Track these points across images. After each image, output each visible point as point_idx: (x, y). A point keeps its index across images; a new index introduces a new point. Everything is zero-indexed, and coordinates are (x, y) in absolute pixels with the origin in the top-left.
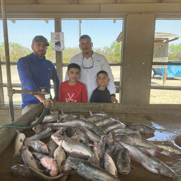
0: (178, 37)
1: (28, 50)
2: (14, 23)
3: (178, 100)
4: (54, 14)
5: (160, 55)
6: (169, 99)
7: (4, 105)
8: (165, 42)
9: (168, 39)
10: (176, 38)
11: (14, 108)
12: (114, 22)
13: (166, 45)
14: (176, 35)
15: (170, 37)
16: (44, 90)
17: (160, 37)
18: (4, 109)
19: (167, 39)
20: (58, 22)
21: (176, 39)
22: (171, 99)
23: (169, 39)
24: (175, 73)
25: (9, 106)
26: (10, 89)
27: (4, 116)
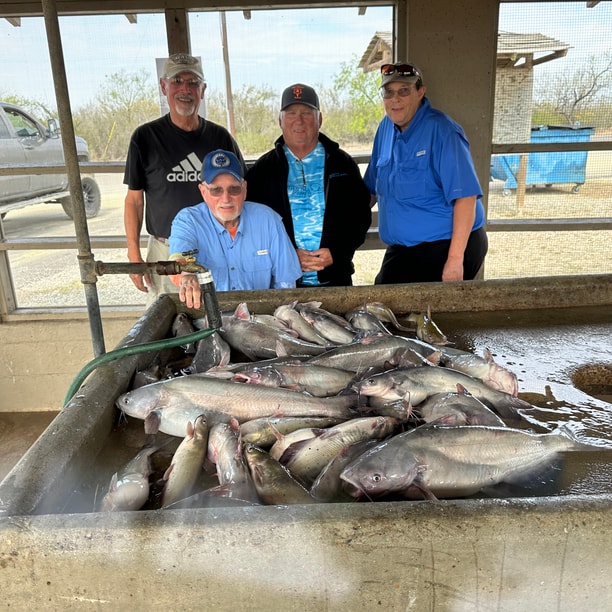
0: (565, 47)
1: (43, 110)
3: (566, 259)
5: (507, 112)
7: (17, 309)
8: (522, 66)
9: (532, 54)
10: (557, 52)
12: (362, 12)
13: (525, 77)
14: (557, 43)
15: (536, 50)
17: (507, 51)
19: (529, 56)
21: (559, 54)
23: (535, 57)
24: (550, 169)
25: (86, 310)
26: (89, 261)
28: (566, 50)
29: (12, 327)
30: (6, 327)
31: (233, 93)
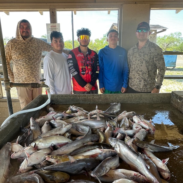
2: (8, 14)
4: (49, 4)
7: (3, 97)
8: (154, 34)
12: (109, 13)
13: (154, 37)
14: (163, 27)
20: (53, 12)
21: (164, 30)
26: (7, 82)
28: (166, 29)
31: (74, 40)
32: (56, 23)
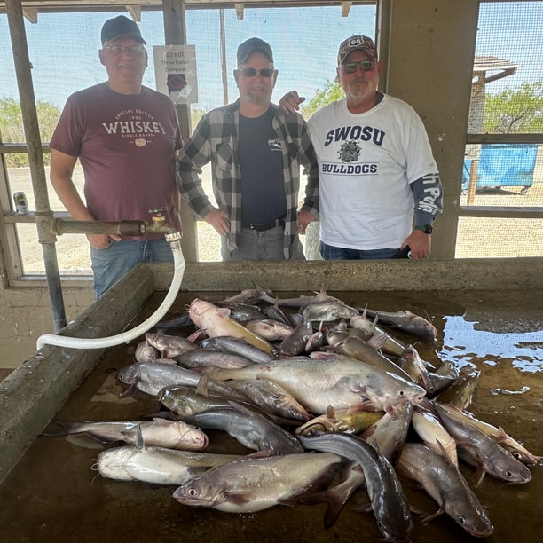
0: (513, 67)
6: (488, 246)
7: (23, 276)
8: (476, 84)
9: (484, 72)
10: (507, 70)
11: (62, 285)
12: (345, 14)
13: (478, 92)
14: (507, 63)
15: (490, 68)
16: (163, 219)
18: (23, 288)
19: (482, 74)
20: (173, 10)
21: (509, 72)
22: (492, 247)
24: (503, 173)
25: (46, 278)
26: (46, 218)
27: (26, 309)
28: (516, 68)
29: (17, 292)
30: (12, 292)
32: (183, 44)
